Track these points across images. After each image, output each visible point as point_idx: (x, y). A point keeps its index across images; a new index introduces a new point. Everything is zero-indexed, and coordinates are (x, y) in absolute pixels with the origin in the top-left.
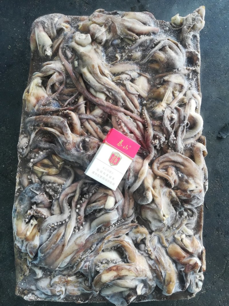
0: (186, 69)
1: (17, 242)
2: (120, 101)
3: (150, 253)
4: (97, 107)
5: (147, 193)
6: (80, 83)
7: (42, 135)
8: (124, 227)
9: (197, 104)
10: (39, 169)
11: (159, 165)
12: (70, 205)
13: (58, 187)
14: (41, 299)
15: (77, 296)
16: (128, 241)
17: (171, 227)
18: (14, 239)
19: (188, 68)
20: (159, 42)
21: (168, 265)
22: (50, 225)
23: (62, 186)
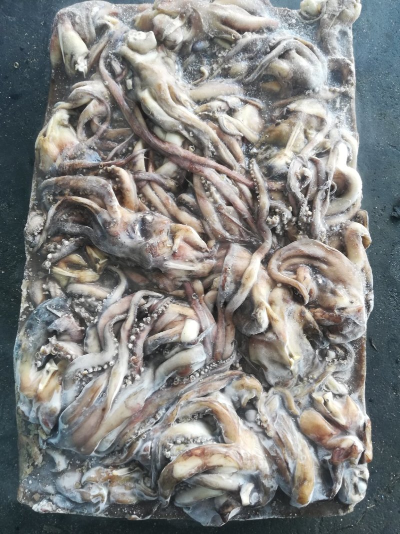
0: (330, 90)
1: (22, 404)
2: (208, 147)
3: (265, 425)
4: (167, 159)
5: (259, 313)
6: (136, 118)
7: (67, 210)
8: (217, 377)
9: (351, 152)
10: (62, 271)
11: (280, 263)
12: (118, 336)
13: (96, 303)
14: (64, 511)
15: (130, 506)
16: (223, 403)
17: (306, 379)
18: (17, 398)
19: (333, 88)
20: (279, 43)
21: (300, 448)
22: (80, 372)
23: (103, 302)
